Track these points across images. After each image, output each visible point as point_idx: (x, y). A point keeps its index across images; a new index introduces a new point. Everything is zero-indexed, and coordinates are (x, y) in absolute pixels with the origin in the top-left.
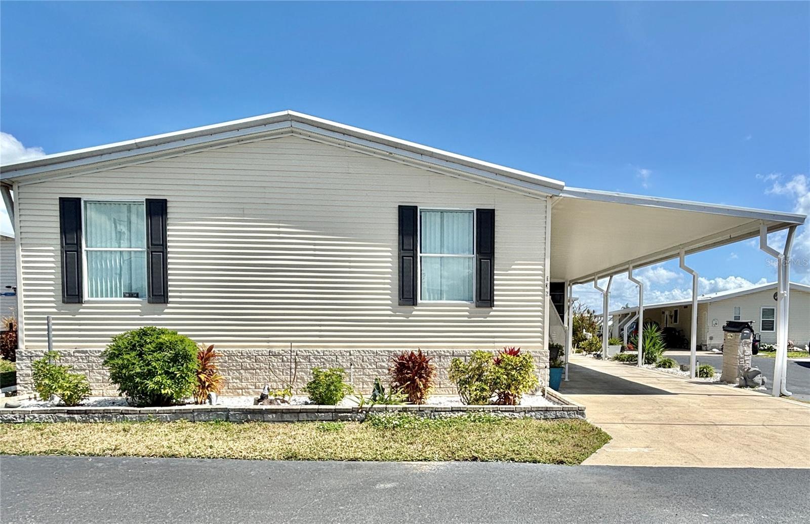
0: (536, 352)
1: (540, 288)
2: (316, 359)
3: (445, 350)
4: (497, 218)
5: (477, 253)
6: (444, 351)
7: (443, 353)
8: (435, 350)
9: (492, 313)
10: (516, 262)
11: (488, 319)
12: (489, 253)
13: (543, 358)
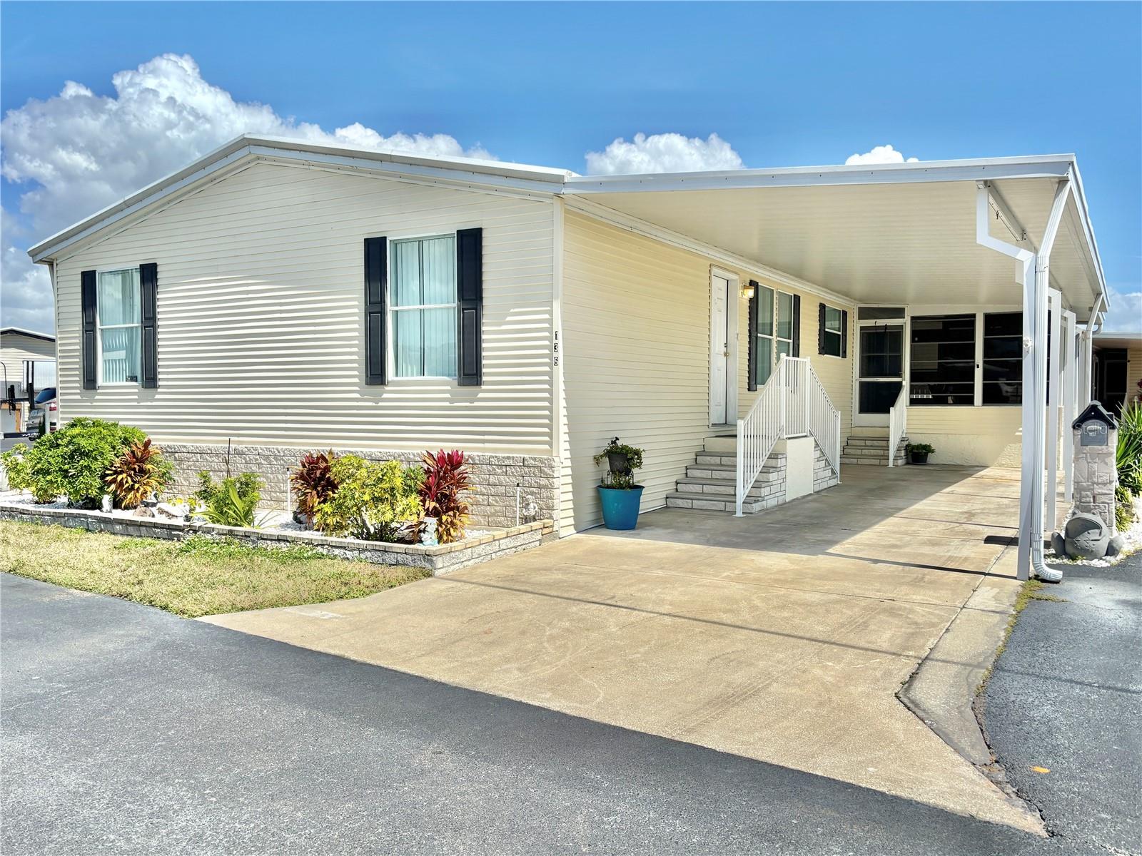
0: (535, 459)
1: (547, 351)
2: (276, 460)
3: (415, 452)
4: (486, 242)
5: (459, 300)
6: (414, 454)
7: (412, 456)
8: (403, 451)
9: (481, 395)
10: (512, 310)
11: (476, 404)
12: (474, 300)
13: (545, 469)
